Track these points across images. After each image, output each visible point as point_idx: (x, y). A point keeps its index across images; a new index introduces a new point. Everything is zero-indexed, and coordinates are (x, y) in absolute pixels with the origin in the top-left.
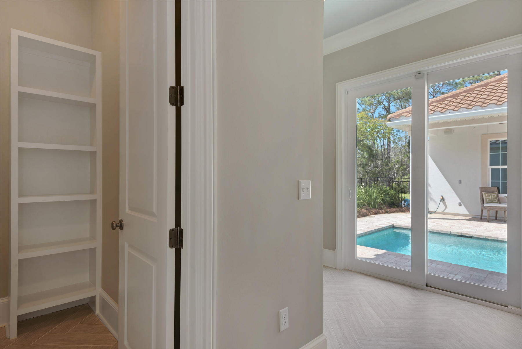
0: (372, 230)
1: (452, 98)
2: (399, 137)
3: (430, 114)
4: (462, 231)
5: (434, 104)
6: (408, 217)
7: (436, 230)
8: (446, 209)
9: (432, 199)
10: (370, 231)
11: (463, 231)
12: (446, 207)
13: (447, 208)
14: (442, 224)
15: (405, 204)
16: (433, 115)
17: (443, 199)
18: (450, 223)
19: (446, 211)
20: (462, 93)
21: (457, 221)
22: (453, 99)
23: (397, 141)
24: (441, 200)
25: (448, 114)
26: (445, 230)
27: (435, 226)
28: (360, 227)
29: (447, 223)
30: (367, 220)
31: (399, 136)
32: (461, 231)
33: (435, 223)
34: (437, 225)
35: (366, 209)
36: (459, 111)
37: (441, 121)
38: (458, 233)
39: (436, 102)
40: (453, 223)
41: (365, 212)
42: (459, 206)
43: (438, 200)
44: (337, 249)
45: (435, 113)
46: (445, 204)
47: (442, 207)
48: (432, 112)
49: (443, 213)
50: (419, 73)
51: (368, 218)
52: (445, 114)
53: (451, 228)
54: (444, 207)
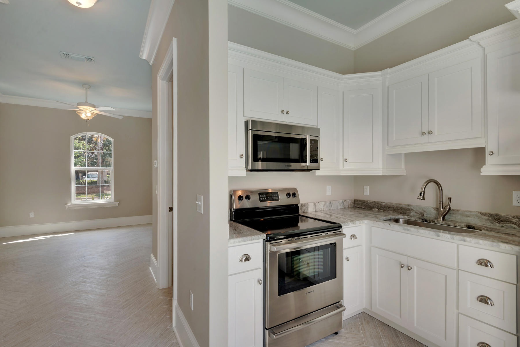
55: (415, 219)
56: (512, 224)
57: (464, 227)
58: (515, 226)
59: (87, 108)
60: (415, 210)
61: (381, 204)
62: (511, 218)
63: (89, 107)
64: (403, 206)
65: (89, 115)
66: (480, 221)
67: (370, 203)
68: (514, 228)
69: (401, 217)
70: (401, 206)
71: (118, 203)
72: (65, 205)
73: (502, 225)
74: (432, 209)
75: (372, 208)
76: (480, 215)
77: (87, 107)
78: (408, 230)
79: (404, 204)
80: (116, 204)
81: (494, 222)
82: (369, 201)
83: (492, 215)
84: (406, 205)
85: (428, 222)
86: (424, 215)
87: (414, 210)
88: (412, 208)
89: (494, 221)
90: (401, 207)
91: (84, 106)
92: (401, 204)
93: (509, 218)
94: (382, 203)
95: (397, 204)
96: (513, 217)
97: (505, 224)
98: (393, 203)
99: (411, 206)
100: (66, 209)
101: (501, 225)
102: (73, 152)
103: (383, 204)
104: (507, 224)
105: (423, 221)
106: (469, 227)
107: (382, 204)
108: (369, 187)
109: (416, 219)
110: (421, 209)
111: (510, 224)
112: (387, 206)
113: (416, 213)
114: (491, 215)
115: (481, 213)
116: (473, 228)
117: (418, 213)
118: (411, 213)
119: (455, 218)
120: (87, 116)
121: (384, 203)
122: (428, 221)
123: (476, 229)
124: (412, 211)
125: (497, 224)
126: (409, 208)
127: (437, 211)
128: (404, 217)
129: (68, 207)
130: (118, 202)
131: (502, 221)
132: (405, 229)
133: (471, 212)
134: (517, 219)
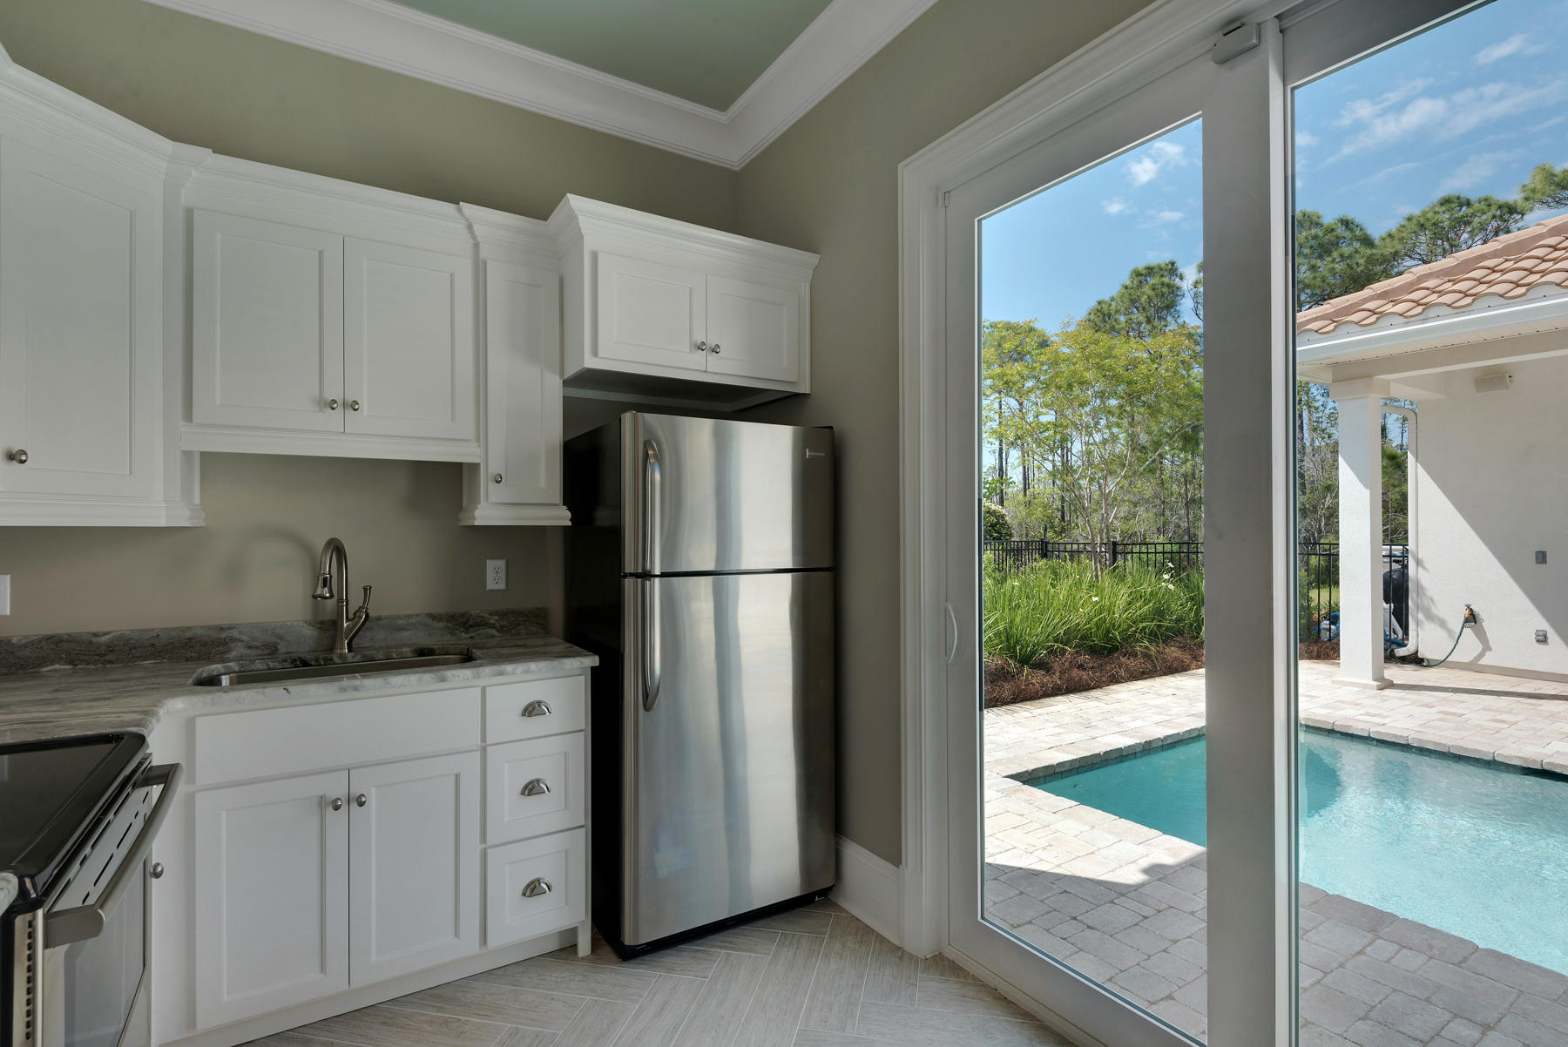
0: (1176, 732)
1: (1501, 260)
2: (1332, 413)
3: (1412, 316)
4: (1544, 751)
5: (1431, 283)
6: (1333, 682)
7: (1435, 743)
8: (1487, 653)
9: (1430, 617)
10: (1167, 737)
11: (1550, 750)
12: (1487, 647)
13: (1490, 649)
14: (1461, 715)
15: (1330, 630)
16: (1425, 320)
17: (1472, 618)
18: (1498, 711)
19: (1483, 661)
20: (1542, 236)
21: (1529, 701)
22: (1507, 260)
23: (1324, 426)
24: (1467, 621)
25: (1487, 311)
26: (1469, 746)
27: (1432, 723)
28: (1136, 719)
29: (1485, 709)
30: (1178, 688)
31: (1332, 411)
32: (1540, 750)
33: (1434, 710)
34: (1442, 720)
35: (1183, 648)
36: (1529, 296)
37: (1456, 341)
38: (1525, 759)
39: (1438, 277)
40: (1510, 712)
41: (1176, 659)
42: (1538, 645)
43: (1456, 620)
44: (906, 865)
45: (1432, 312)
46: (1482, 636)
47: (1469, 645)
48: (1419, 309)
49: (1473, 667)
50: (1233, 25)
51: (1183, 678)
52: (1472, 312)
53: (1497, 735)
54: (1479, 647)
55: (267, 665)
56: (490, 627)
57: (409, 655)
58: (494, 632)
60: (245, 638)
61: (91, 642)
62: (488, 616)
64: (199, 632)
66: (429, 635)
67: (25, 646)
68: (493, 636)
69: (217, 668)
70: (188, 635)
73: (472, 634)
74: (305, 625)
75: (41, 665)
76: (429, 621)
78: (356, 689)
79: (202, 627)
81: (458, 632)
82: (14, 640)
83: (453, 617)
84: (209, 628)
85: (311, 665)
86: (277, 650)
87: (242, 641)
88: (235, 634)
89: (457, 629)
90: (190, 639)
92: (189, 628)
93: (483, 617)
94: (95, 635)
95: (170, 630)
96: (491, 615)
97: (476, 632)
98: (152, 630)
99: (229, 628)
101: (469, 636)
103: (104, 639)
104: (481, 631)
105: (296, 667)
106: (422, 652)
107: (95, 640)
108: (9, 576)
109: (271, 665)
110: (270, 632)
111: (484, 631)
112: (121, 643)
113: (250, 648)
114: (451, 618)
115: (433, 617)
116: (430, 652)
117: (257, 648)
118: (230, 651)
119: (372, 639)
121: (105, 634)
122: (313, 663)
123: (437, 653)
124: (233, 645)
125: (463, 634)
126: (223, 635)
127: (320, 629)
128: (225, 667)
131: (471, 626)
132: (344, 690)
133: (409, 616)
134: (496, 617)
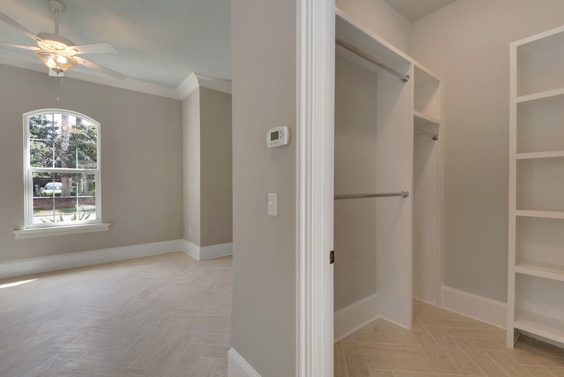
59: (58, 47)
63: (62, 45)
65: (63, 60)
71: (109, 226)
72: (14, 232)
77: (59, 43)
80: (105, 226)
91: (52, 42)
100: (16, 238)
102: (29, 144)
120: (57, 64)
129: (20, 235)
130: (109, 224)
